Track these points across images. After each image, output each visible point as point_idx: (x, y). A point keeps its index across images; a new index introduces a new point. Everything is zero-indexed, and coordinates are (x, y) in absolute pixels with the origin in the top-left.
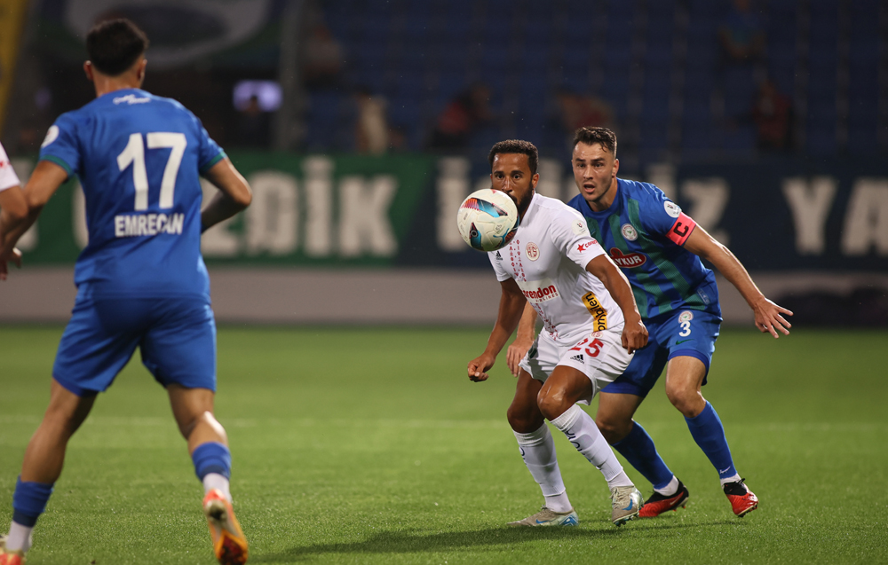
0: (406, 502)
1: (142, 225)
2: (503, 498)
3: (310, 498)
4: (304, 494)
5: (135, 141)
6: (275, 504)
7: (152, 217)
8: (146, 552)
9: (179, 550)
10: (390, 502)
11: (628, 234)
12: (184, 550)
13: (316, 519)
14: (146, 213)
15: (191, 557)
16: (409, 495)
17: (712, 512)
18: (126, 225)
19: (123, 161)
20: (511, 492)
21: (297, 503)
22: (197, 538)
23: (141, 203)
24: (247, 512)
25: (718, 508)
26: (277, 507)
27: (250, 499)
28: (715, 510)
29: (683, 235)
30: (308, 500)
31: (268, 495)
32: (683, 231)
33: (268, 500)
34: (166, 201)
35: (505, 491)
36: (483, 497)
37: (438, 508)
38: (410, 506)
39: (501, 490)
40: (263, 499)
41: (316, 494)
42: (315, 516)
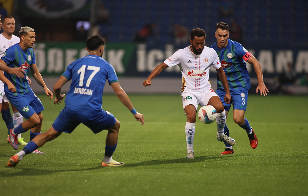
0: (127, 146)
1: (80, 91)
2: (156, 145)
3: (99, 145)
4: (97, 144)
5: (84, 67)
6: (89, 147)
7: (83, 89)
8: (50, 161)
9: (60, 161)
10: (123, 146)
11: (229, 56)
12: (61, 161)
13: (101, 151)
14: (81, 87)
15: (64, 163)
16: (129, 144)
17: (218, 149)
18: (77, 91)
19: (79, 72)
20: (159, 143)
21: (95, 146)
22: (65, 157)
23: (81, 84)
24: (80, 149)
25: (220, 148)
26: (89, 148)
27: (81, 146)
28: (219, 148)
29: (248, 58)
30: (98, 146)
31: (87, 144)
32: (248, 56)
33: (87, 146)
34: (88, 85)
35: (157, 143)
36: (150, 145)
37: (137, 148)
38: (129, 147)
39: (156, 142)
40: (85, 145)
41: (101, 144)
42: (100, 150)
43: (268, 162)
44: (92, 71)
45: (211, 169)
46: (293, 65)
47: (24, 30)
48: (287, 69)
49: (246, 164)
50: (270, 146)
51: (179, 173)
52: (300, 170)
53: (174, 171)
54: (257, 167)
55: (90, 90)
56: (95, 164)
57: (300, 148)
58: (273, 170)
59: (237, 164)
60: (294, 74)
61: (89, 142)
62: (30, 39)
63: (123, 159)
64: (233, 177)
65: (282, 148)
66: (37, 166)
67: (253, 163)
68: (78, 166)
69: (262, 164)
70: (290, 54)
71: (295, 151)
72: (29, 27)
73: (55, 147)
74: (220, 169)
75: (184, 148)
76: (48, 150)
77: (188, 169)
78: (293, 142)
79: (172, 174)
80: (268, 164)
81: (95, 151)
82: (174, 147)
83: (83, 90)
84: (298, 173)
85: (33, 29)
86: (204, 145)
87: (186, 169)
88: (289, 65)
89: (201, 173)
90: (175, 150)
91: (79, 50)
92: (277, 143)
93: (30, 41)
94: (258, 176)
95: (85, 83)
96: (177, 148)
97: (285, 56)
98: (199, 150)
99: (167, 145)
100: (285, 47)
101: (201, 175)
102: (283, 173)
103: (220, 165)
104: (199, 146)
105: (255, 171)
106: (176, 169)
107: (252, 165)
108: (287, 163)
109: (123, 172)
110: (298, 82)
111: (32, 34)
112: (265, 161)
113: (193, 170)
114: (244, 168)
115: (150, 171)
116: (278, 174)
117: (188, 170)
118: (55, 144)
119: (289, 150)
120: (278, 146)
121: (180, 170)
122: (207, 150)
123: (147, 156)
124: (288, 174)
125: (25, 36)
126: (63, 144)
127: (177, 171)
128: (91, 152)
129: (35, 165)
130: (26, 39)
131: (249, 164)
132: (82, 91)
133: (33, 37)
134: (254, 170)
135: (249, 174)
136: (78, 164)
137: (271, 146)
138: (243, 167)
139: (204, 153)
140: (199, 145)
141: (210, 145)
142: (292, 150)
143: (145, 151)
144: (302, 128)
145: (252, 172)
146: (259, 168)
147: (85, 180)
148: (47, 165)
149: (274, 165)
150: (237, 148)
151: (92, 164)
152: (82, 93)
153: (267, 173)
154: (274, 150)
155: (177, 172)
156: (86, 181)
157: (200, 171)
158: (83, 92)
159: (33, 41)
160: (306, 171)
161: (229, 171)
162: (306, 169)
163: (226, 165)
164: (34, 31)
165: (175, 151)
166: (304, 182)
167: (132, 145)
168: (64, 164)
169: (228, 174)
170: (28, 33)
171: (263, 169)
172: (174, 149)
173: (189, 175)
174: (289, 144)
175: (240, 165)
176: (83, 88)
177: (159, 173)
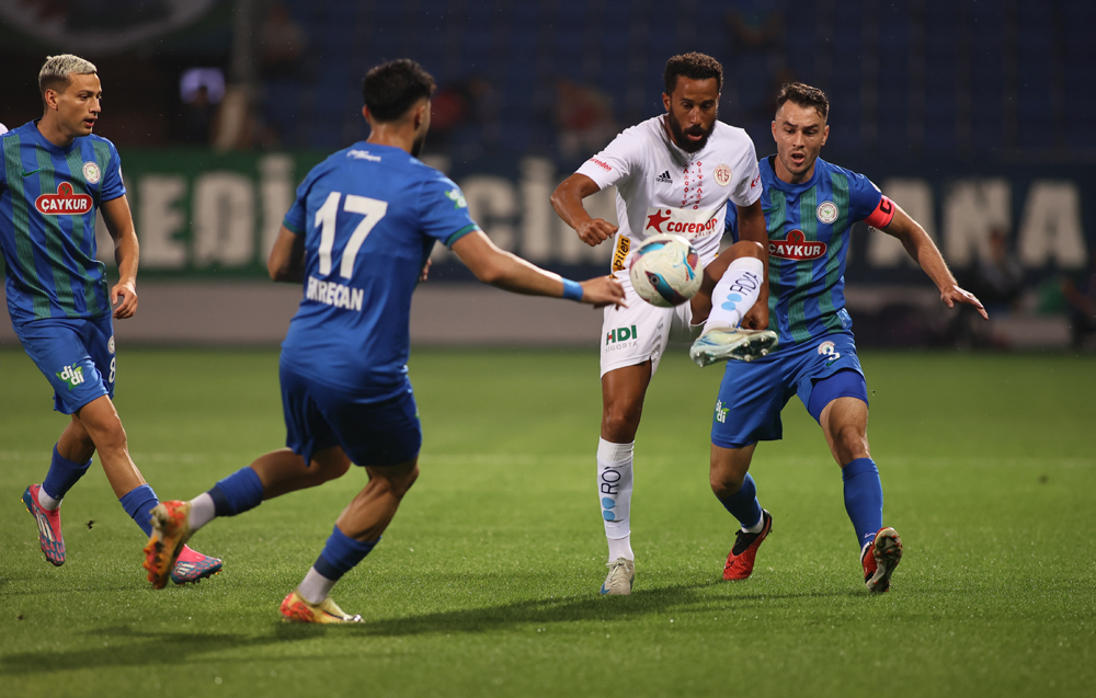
2: (487, 543)
3: (268, 544)
4: (261, 539)
6: (228, 550)
7: (332, 285)
8: (81, 605)
9: (118, 603)
11: (825, 214)
12: (124, 603)
13: (274, 568)
14: (327, 279)
15: (132, 610)
20: (497, 535)
21: (253, 549)
22: (139, 588)
23: (325, 268)
30: (266, 546)
31: (220, 540)
33: (220, 546)
34: (347, 271)
35: (490, 534)
36: (465, 541)
37: (413, 554)
38: (381, 553)
39: (485, 533)
40: (214, 544)
41: (275, 539)
42: (273, 563)
43: (915, 608)
44: (360, 217)
45: (698, 635)
46: (1009, 236)
47: (57, 67)
48: (986, 251)
49: (832, 617)
50: (922, 547)
51: (576, 649)
52: (1036, 640)
53: (554, 643)
54: (874, 626)
55: (354, 291)
56: (253, 618)
57: (1036, 555)
58: (934, 640)
59: (796, 617)
60: (1016, 270)
61: (231, 531)
62: (78, 102)
63: (362, 595)
64: (781, 665)
65: (970, 554)
66: (31, 625)
67: (857, 613)
68: (187, 622)
69: (892, 616)
70: (997, 195)
71: (1018, 565)
72: (75, 57)
73: (101, 552)
74: (732, 637)
75: (594, 555)
76: (73, 562)
77: (608, 636)
78: (1011, 531)
79: (546, 655)
80: (915, 616)
81: (254, 568)
82: (557, 549)
83: (334, 289)
84: (1030, 651)
85: (90, 64)
86: (670, 543)
87: (601, 634)
88: (995, 235)
89: (658, 649)
90: (558, 562)
91: (191, 176)
92: (947, 535)
93: (78, 110)
94: (878, 663)
95: (336, 263)
96: (568, 553)
97: (981, 200)
98: (652, 565)
99: (528, 542)
100: (980, 170)
101: (658, 657)
102: (974, 649)
103: (731, 621)
104: (652, 548)
105: (865, 644)
106: (564, 636)
107: (853, 618)
108: (987, 610)
109: (361, 648)
110: (1032, 300)
111: (90, 84)
112: (901, 605)
113: (629, 641)
114: (822, 631)
115: (462, 644)
116: (954, 653)
117: (610, 639)
118: (99, 541)
119: (994, 564)
120: (952, 549)
121: (577, 640)
122: (681, 561)
123: (453, 587)
124: (991, 652)
125: (61, 93)
126: (128, 538)
127: (566, 641)
128: (236, 571)
129: (23, 622)
130: (63, 102)
131: (843, 616)
132: (331, 293)
133: (90, 94)
134: (863, 639)
135: (842, 653)
136: (188, 615)
137: (927, 548)
138: (822, 626)
139: (669, 574)
140: (650, 543)
141: (694, 542)
142: (1008, 562)
143: (445, 564)
144: (1044, 479)
145: (852, 645)
146: (881, 630)
147: (214, 677)
148: (67, 619)
149: (937, 618)
150: (798, 555)
151: (241, 615)
152: (329, 302)
153: (910, 650)
154: (937, 564)
155: (566, 645)
156: (218, 681)
157: (657, 641)
158: (332, 297)
159: (92, 109)
160: (1061, 644)
161: (765, 644)
162: (1059, 637)
163: (753, 619)
164: (93, 72)
165: (560, 565)
166: (1052, 683)
167: (395, 544)
168: (135, 616)
169: (762, 656)
170: (73, 78)
171: (897, 635)
172: (554, 559)
173: (614, 658)
174: (995, 540)
175: (809, 621)
176: (333, 281)
177: (497, 650)
